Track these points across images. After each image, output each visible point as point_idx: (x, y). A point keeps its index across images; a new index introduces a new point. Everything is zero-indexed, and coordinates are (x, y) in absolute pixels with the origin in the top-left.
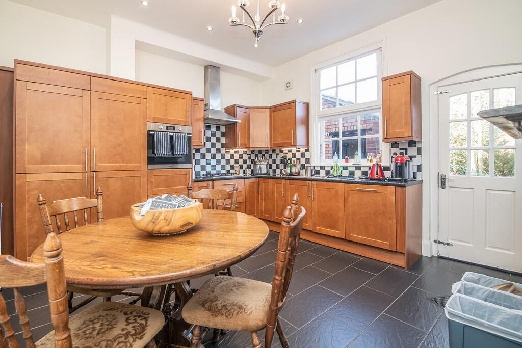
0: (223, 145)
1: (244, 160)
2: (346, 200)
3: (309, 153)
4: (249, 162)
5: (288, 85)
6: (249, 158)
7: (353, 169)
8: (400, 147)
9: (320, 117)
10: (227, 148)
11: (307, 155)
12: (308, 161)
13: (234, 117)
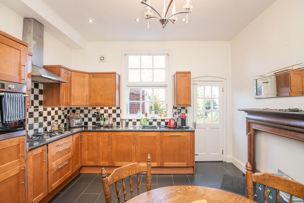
0: (41, 103)
1: (59, 116)
2: (161, 142)
3: (120, 110)
4: (63, 117)
5: (102, 59)
6: (63, 113)
7: (152, 121)
8: (178, 109)
9: (127, 86)
10: (45, 105)
11: (118, 111)
12: (118, 115)
13: (60, 76)
